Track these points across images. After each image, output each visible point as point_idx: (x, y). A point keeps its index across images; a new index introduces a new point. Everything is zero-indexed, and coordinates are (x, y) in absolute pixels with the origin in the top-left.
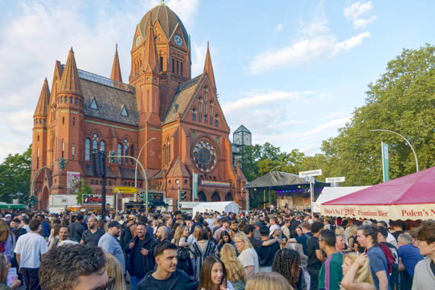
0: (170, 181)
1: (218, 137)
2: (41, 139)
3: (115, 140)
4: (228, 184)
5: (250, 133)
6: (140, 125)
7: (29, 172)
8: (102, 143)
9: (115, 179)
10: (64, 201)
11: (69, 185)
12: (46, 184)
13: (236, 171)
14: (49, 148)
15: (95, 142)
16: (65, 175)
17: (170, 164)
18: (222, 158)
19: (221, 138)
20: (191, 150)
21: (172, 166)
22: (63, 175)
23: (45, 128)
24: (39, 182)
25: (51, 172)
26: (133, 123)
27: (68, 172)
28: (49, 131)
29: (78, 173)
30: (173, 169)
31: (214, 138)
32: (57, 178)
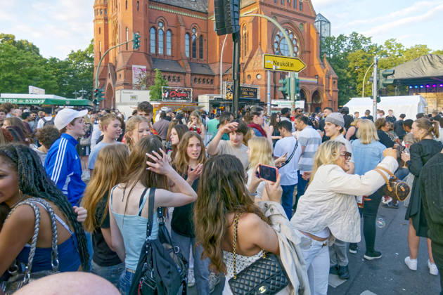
0: (249, 76)
1: (303, 23)
2: (102, 31)
3: (183, 29)
4: (315, 80)
5: (329, 23)
6: (209, 12)
7: (92, 69)
8: (169, 34)
9: (184, 74)
10: (134, 97)
11: (135, 81)
12: (109, 80)
13: (324, 65)
14: (110, 41)
15: (161, 33)
16: (131, 69)
17: (248, 55)
18: (306, 49)
19: (306, 25)
20: (273, 39)
21: (250, 58)
22: (128, 69)
23: (106, 20)
24: (103, 79)
25: (114, 67)
26: (202, 9)
27: (134, 66)
28: (110, 22)
29: (144, 67)
30: (252, 61)
31: (298, 24)
32: (122, 72)
